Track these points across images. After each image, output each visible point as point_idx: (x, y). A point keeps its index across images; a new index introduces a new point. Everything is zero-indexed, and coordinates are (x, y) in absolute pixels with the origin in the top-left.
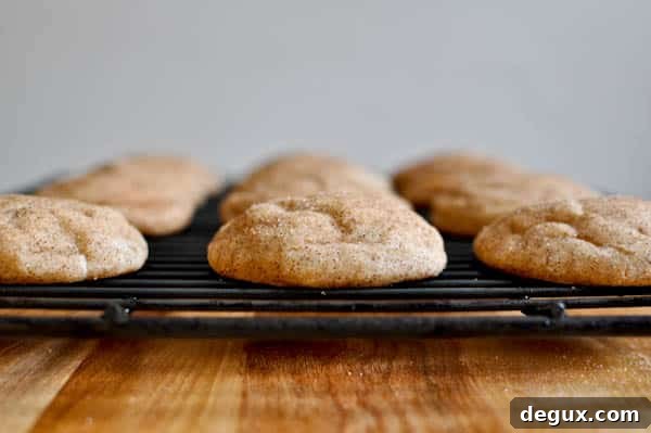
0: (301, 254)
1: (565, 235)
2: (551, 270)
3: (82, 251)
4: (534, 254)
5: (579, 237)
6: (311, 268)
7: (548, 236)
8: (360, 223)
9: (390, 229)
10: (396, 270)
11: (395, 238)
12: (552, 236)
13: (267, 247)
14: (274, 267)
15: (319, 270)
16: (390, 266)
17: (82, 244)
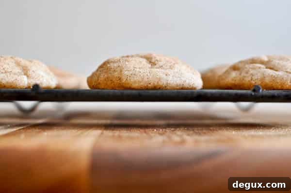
0: (131, 73)
1: (260, 68)
2: (254, 82)
3: (25, 74)
4: (245, 77)
5: (266, 68)
6: (137, 79)
7: (252, 68)
8: (160, 61)
9: (174, 64)
10: (178, 82)
11: (177, 68)
12: (254, 69)
13: (115, 71)
14: (118, 79)
15: (141, 80)
16: (175, 79)
17: (25, 71)
